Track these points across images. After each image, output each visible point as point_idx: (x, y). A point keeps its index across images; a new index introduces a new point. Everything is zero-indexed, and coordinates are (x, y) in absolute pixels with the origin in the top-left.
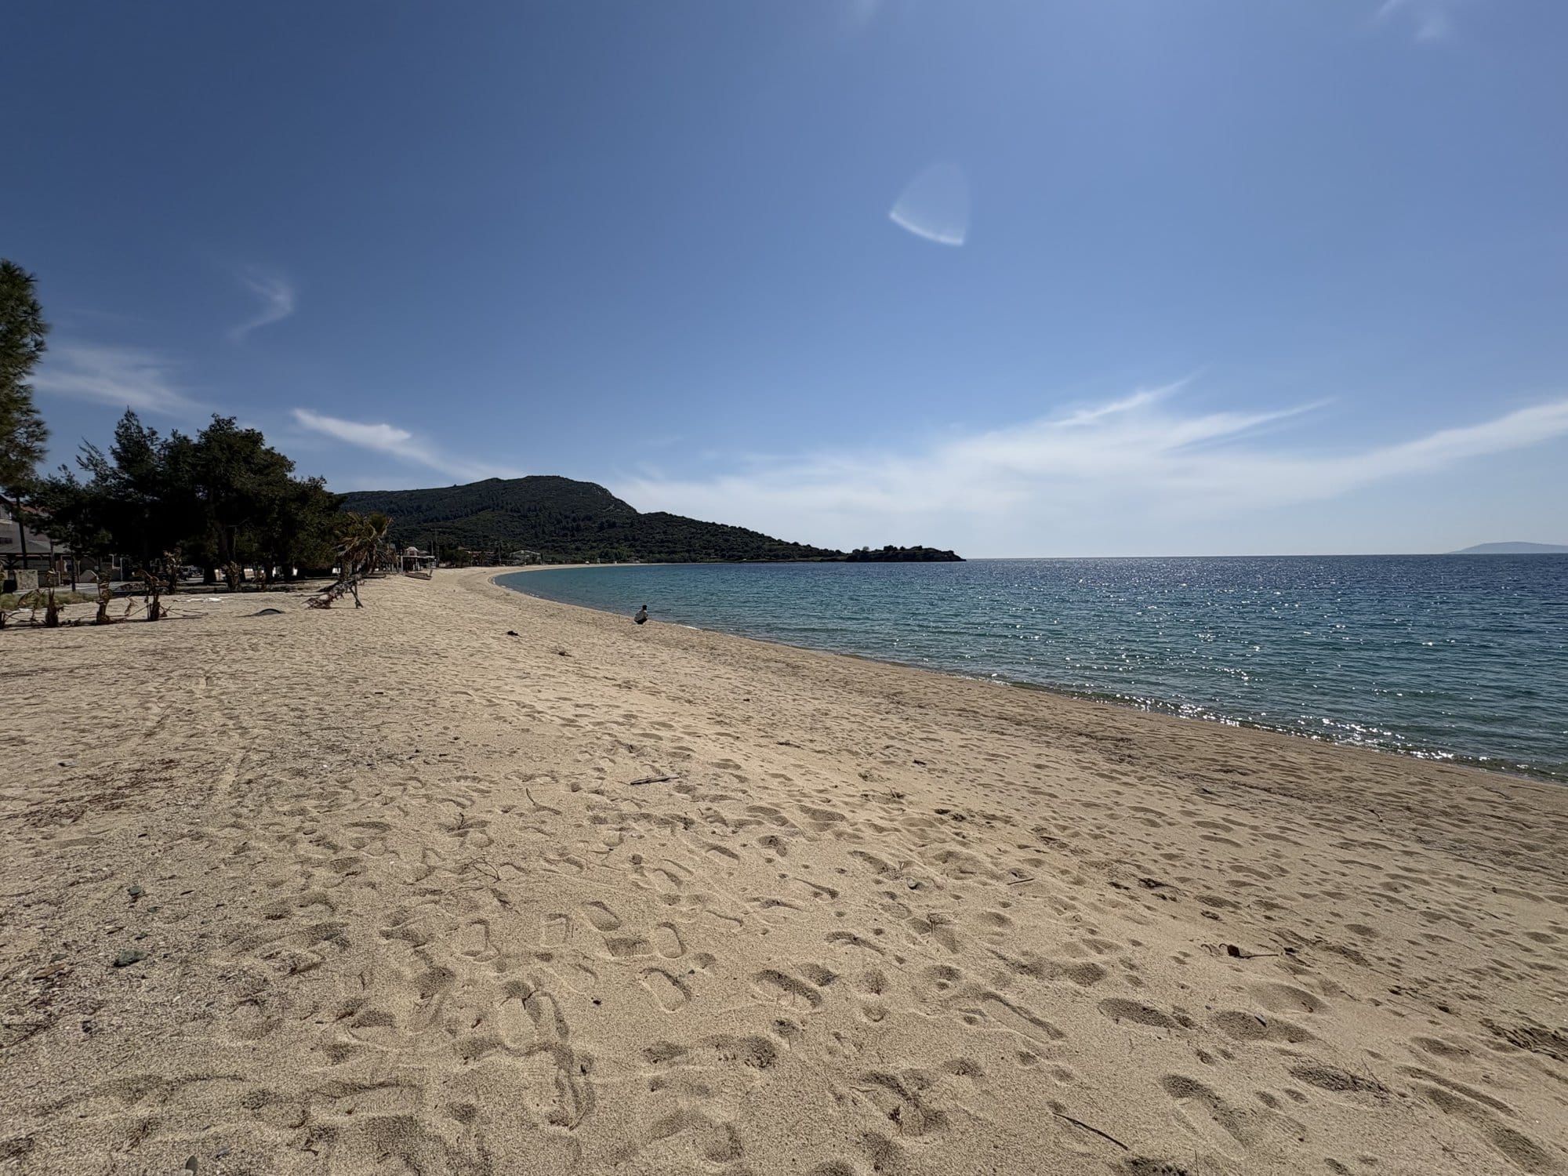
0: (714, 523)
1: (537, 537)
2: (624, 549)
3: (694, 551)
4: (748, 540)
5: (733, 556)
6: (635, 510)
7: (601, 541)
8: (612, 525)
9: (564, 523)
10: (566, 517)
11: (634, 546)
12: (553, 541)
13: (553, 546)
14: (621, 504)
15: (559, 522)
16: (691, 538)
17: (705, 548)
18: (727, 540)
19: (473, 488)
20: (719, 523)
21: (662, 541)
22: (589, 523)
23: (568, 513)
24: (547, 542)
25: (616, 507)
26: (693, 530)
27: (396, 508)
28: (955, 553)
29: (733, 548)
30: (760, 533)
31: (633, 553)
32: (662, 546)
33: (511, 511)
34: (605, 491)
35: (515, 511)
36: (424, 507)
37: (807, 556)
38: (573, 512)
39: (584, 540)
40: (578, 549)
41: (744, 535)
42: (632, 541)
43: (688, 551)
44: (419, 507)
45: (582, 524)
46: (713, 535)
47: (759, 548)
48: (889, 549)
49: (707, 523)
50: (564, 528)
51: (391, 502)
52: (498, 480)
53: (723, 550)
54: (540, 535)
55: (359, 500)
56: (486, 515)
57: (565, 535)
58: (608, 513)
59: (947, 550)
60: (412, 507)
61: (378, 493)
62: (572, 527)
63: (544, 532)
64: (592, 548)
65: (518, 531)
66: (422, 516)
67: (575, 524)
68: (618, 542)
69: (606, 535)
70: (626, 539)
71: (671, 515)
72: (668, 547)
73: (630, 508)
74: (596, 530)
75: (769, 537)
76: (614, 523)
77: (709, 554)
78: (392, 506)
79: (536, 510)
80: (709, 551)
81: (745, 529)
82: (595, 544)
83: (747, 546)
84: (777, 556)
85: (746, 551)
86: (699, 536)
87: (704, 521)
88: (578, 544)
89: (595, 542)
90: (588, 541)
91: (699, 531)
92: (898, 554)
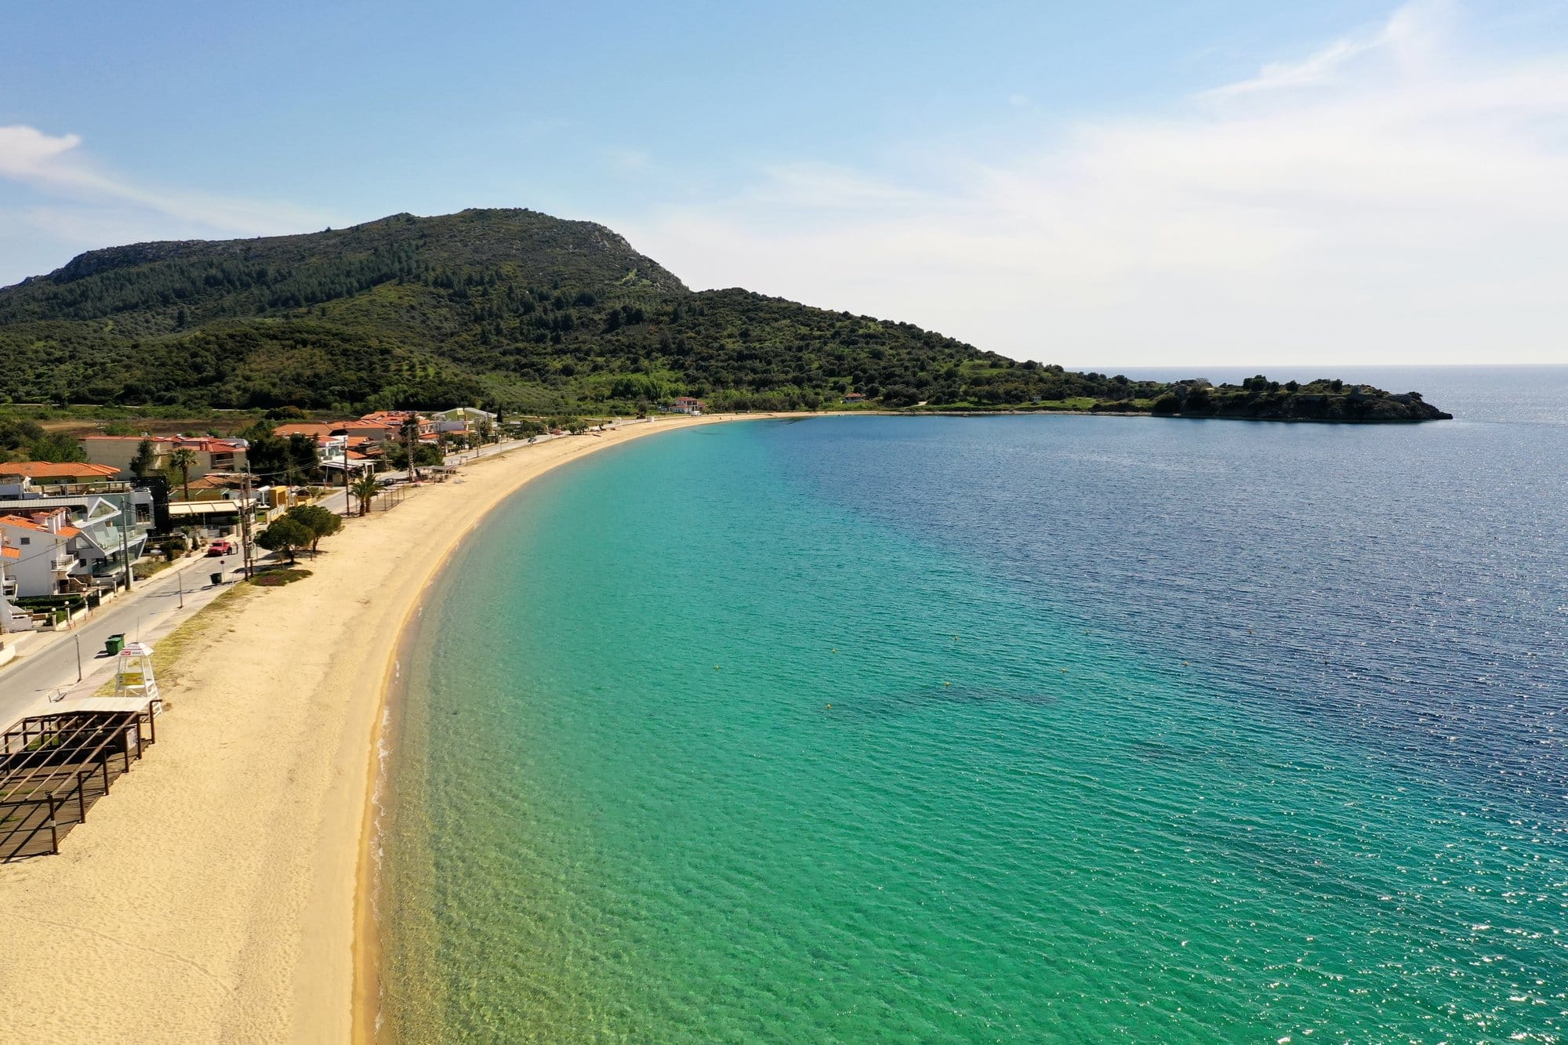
0: (846, 314)
1: (485, 342)
2: (660, 375)
3: (810, 380)
4: (924, 354)
5: (896, 395)
6: (677, 280)
7: (614, 353)
8: (635, 317)
9: (538, 312)
10: (543, 298)
11: (682, 367)
12: (519, 351)
13: (517, 362)
14: (648, 268)
15: (529, 308)
16: (800, 349)
17: (832, 373)
18: (877, 355)
19: (363, 236)
20: (856, 313)
21: (741, 357)
22: (588, 311)
23: (545, 289)
24: (504, 354)
25: (641, 274)
26: (804, 330)
27: (220, 275)
28: (1425, 400)
29: (892, 375)
30: (946, 335)
31: (682, 387)
32: (740, 369)
33: (436, 284)
34: (616, 240)
35: (442, 285)
36: (271, 272)
37: (1060, 396)
38: (555, 287)
39: (578, 350)
40: (567, 371)
41: (913, 343)
42: (676, 354)
43: (797, 382)
44: (262, 274)
45: (573, 313)
46: (846, 343)
47: (950, 375)
48: (1256, 384)
49: (831, 314)
50: (541, 323)
51: (211, 265)
52: (408, 219)
53: (871, 379)
54: (493, 339)
55: (153, 260)
56: (387, 293)
57: (540, 339)
58: (625, 290)
59: (1405, 391)
60: (249, 275)
61: (187, 245)
62: (555, 321)
63: (499, 332)
64: (596, 368)
65: (448, 327)
66: (267, 292)
67: (559, 314)
68: (648, 355)
69: (624, 340)
70: (665, 350)
71: (754, 295)
72: (754, 371)
73: (668, 275)
74: (602, 327)
75: (967, 347)
76: (639, 313)
77: (842, 389)
78: (213, 271)
79: (481, 283)
80: (843, 381)
81: (912, 327)
82: (600, 360)
83: (923, 369)
84: (994, 398)
85: (921, 384)
86: (817, 344)
87: (825, 308)
88: (568, 360)
89: (601, 355)
90: (587, 353)
91: (817, 333)
92: (1282, 398)
